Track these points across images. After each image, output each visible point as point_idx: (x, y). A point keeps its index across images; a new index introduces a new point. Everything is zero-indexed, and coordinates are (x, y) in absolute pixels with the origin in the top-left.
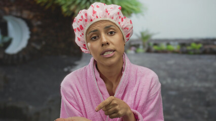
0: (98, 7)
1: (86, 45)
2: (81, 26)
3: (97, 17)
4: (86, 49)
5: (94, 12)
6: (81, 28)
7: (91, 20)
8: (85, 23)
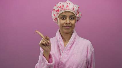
0: (69, 4)
1: (57, 19)
2: (58, 10)
3: (68, 9)
4: (56, 20)
5: (67, 6)
6: (58, 11)
7: (65, 10)
8: (61, 10)
